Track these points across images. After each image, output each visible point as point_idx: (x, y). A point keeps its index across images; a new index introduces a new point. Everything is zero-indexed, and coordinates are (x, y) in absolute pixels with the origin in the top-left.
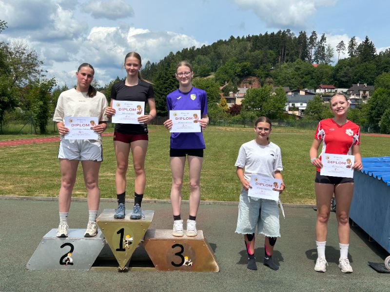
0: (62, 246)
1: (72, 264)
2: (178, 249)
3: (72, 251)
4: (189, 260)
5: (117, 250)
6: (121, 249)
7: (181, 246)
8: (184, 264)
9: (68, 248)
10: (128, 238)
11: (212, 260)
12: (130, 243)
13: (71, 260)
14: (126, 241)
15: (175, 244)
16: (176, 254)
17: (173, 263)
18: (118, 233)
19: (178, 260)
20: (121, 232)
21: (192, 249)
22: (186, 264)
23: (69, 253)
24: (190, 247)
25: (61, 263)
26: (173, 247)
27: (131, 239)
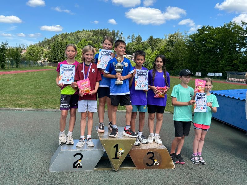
0: (74, 156)
1: (81, 167)
2: (151, 155)
3: (81, 159)
4: (157, 162)
5: (114, 158)
6: (116, 158)
7: (153, 153)
8: (154, 164)
9: (79, 156)
10: (121, 150)
11: (171, 161)
12: (122, 154)
13: (81, 165)
14: (119, 152)
15: (149, 152)
16: (150, 158)
17: (147, 164)
18: (114, 147)
19: (150, 162)
20: (117, 146)
21: (159, 155)
22: (155, 164)
23: (79, 160)
24: (158, 154)
25: (74, 167)
26: (148, 154)
27: (123, 151)
